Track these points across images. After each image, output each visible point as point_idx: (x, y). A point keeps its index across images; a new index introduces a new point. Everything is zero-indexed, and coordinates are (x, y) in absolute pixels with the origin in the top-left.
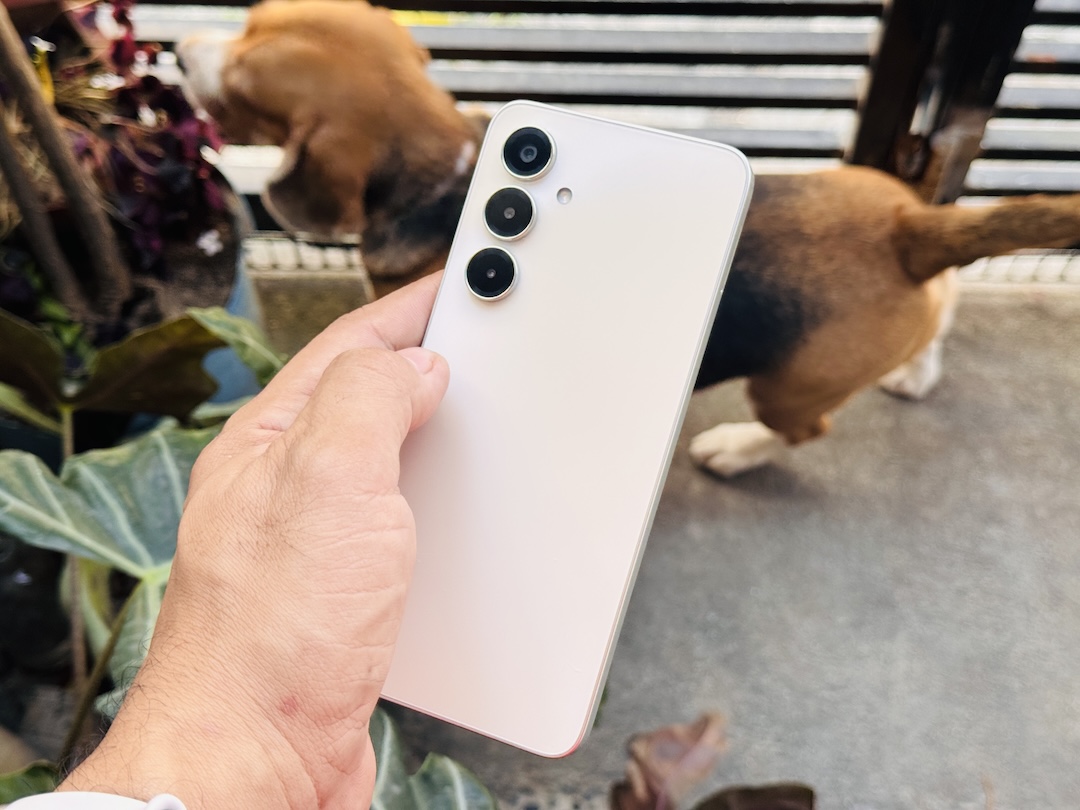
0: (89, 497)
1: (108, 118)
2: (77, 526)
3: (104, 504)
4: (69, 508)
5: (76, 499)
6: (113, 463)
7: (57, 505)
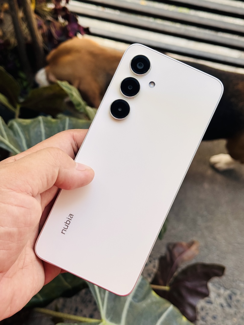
0: (15, 133)
1: (49, 18)
2: (10, 142)
3: (19, 136)
4: (8, 135)
5: (11, 133)
6: (25, 124)
7: (4, 133)
